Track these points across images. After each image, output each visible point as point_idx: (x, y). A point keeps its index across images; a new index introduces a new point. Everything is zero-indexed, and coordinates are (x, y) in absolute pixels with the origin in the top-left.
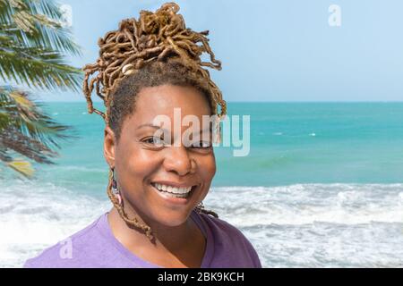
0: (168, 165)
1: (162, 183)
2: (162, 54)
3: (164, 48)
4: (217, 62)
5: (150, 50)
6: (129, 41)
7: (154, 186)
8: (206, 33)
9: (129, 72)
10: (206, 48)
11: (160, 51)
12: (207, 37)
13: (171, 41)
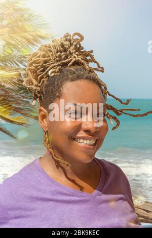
0: (84, 127)
1: (80, 138)
2: (70, 64)
3: (71, 60)
4: (102, 68)
5: (63, 61)
6: (49, 56)
7: (75, 140)
8: (92, 52)
9: (53, 74)
10: (93, 60)
11: (69, 62)
12: (92, 54)
13: (75, 56)
